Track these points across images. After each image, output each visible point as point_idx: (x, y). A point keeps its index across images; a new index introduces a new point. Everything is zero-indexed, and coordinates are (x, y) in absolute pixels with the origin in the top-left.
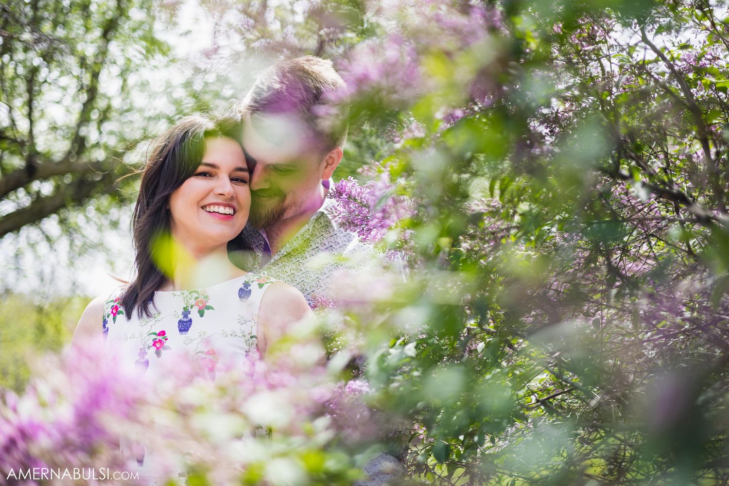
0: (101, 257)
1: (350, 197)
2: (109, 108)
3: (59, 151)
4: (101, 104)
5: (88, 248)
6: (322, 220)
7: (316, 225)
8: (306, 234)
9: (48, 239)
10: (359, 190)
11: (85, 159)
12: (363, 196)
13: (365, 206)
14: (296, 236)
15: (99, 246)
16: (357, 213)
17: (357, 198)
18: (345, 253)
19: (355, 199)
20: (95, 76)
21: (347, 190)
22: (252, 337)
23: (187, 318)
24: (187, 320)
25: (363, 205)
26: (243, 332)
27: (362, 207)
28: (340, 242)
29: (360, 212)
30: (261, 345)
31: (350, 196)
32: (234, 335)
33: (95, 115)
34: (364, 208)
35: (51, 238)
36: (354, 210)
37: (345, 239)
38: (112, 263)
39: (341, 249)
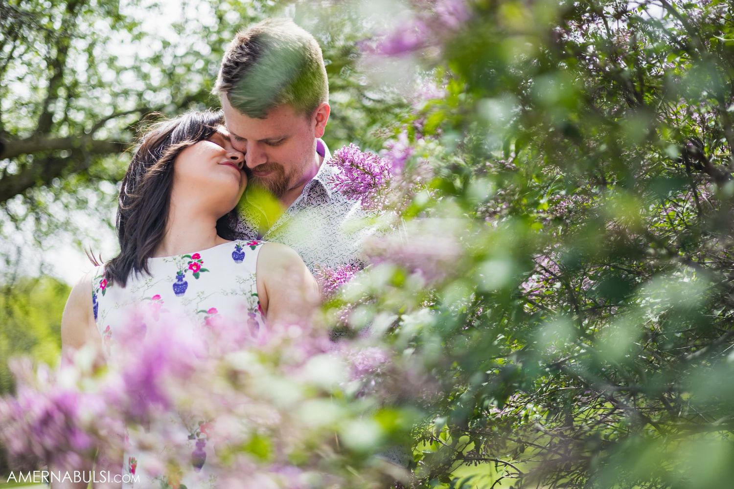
0: (67, 237)
1: (352, 165)
2: (76, 84)
3: (25, 130)
4: (68, 80)
5: (55, 227)
6: (317, 189)
7: (311, 193)
8: (301, 203)
9: (13, 219)
10: (362, 157)
11: (52, 136)
12: (366, 162)
13: (367, 173)
14: (292, 206)
15: (66, 225)
16: (359, 180)
17: (359, 165)
18: (343, 222)
19: (358, 167)
20: (63, 50)
21: (349, 157)
22: (252, 295)
23: (182, 281)
24: (182, 283)
25: (365, 172)
26: (243, 290)
27: (364, 174)
28: (338, 212)
29: (363, 179)
30: (263, 303)
31: (352, 163)
32: (234, 293)
33: (62, 92)
34: (366, 175)
35: (17, 218)
36: (357, 178)
37: (342, 208)
38: (79, 243)
39: (339, 219)
